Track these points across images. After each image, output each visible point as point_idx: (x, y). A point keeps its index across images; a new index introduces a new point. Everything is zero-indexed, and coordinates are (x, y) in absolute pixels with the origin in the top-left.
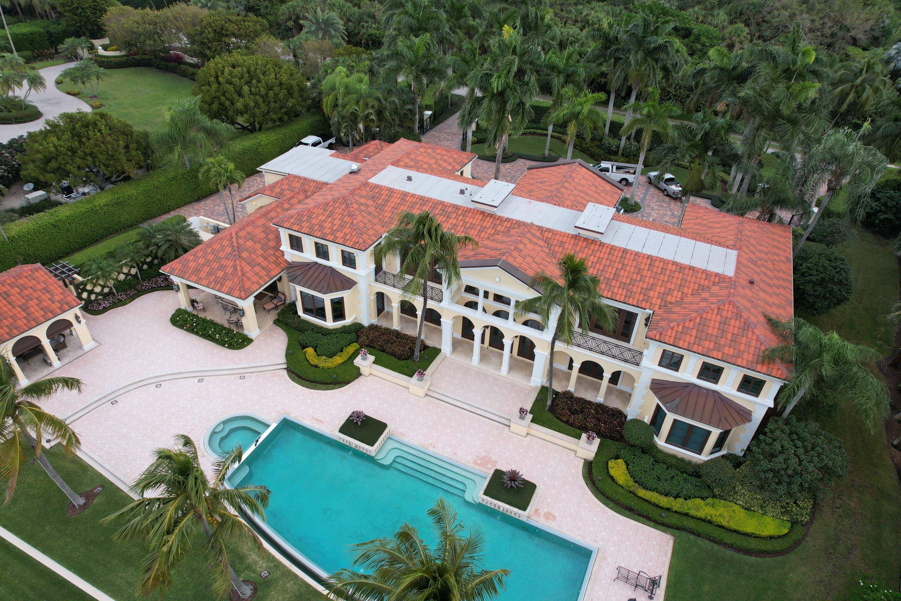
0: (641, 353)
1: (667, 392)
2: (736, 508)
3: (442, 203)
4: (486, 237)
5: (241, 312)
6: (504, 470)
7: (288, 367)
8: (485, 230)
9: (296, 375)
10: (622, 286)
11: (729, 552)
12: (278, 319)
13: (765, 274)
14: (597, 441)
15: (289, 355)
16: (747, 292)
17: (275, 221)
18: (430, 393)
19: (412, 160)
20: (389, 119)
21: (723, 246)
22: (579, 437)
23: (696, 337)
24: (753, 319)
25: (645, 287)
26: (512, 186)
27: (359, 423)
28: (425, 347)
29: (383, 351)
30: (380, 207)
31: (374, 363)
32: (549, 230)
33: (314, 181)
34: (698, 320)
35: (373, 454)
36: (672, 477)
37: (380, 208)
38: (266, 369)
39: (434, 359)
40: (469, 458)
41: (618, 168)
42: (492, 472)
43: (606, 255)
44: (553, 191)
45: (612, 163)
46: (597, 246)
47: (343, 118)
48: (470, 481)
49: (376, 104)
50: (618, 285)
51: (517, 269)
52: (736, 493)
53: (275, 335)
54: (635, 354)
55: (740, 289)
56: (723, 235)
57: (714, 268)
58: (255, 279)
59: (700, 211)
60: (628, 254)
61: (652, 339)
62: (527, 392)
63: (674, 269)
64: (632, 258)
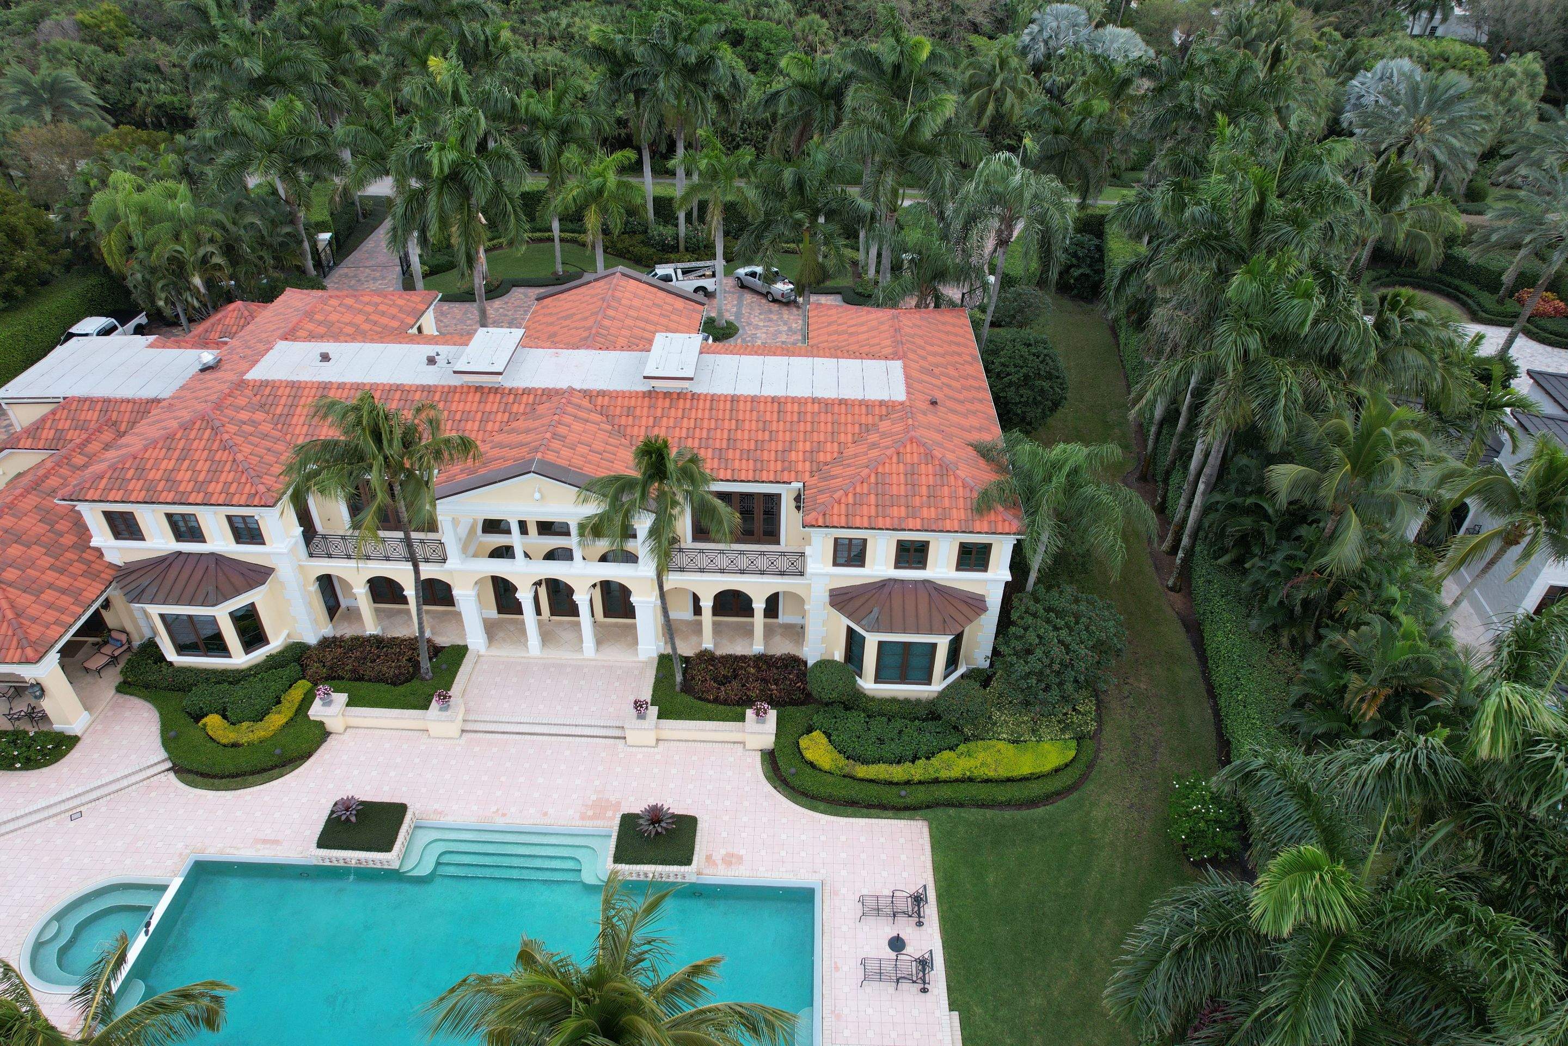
0: (802, 554)
1: (857, 603)
2: (1001, 745)
3: (398, 388)
4: (496, 428)
5: (39, 690)
6: (637, 810)
7: (174, 765)
8: (492, 417)
9: (197, 773)
10: (745, 456)
11: (1008, 814)
12: (125, 682)
13: (949, 386)
14: (772, 714)
15: (169, 740)
16: (932, 418)
17: (60, 493)
18: (469, 727)
19: (320, 323)
20: (252, 257)
21: (880, 358)
22: (742, 718)
23: (877, 506)
24: (950, 457)
25: (780, 448)
26: (518, 333)
27: (353, 819)
28: (436, 651)
29: (361, 679)
30: (282, 419)
31: (348, 705)
32: (602, 393)
33: (128, 401)
34: (873, 479)
35: (395, 865)
36: (900, 732)
37: (283, 421)
38: (125, 783)
39: (459, 665)
40: (571, 812)
41: (686, 272)
42: (617, 821)
43: (707, 412)
44: (590, 328)
45: (673, 265)
46: (688, 402)
47: (153, 271)
48: (584, 850)
49: (218, 234)
50: (738, 456)
51: (566, 470)
52: (995, 724)
53: (127, 714)
54: (793, 559)
55: (920, 417)
56: (876, 341)
57: (875, 394)
58: (51, 616)
59: (830, 312)
60: (741, 403)
61: (813, 526)
62: (636, 672)
63: (816, 410)
64: (748, 408)
